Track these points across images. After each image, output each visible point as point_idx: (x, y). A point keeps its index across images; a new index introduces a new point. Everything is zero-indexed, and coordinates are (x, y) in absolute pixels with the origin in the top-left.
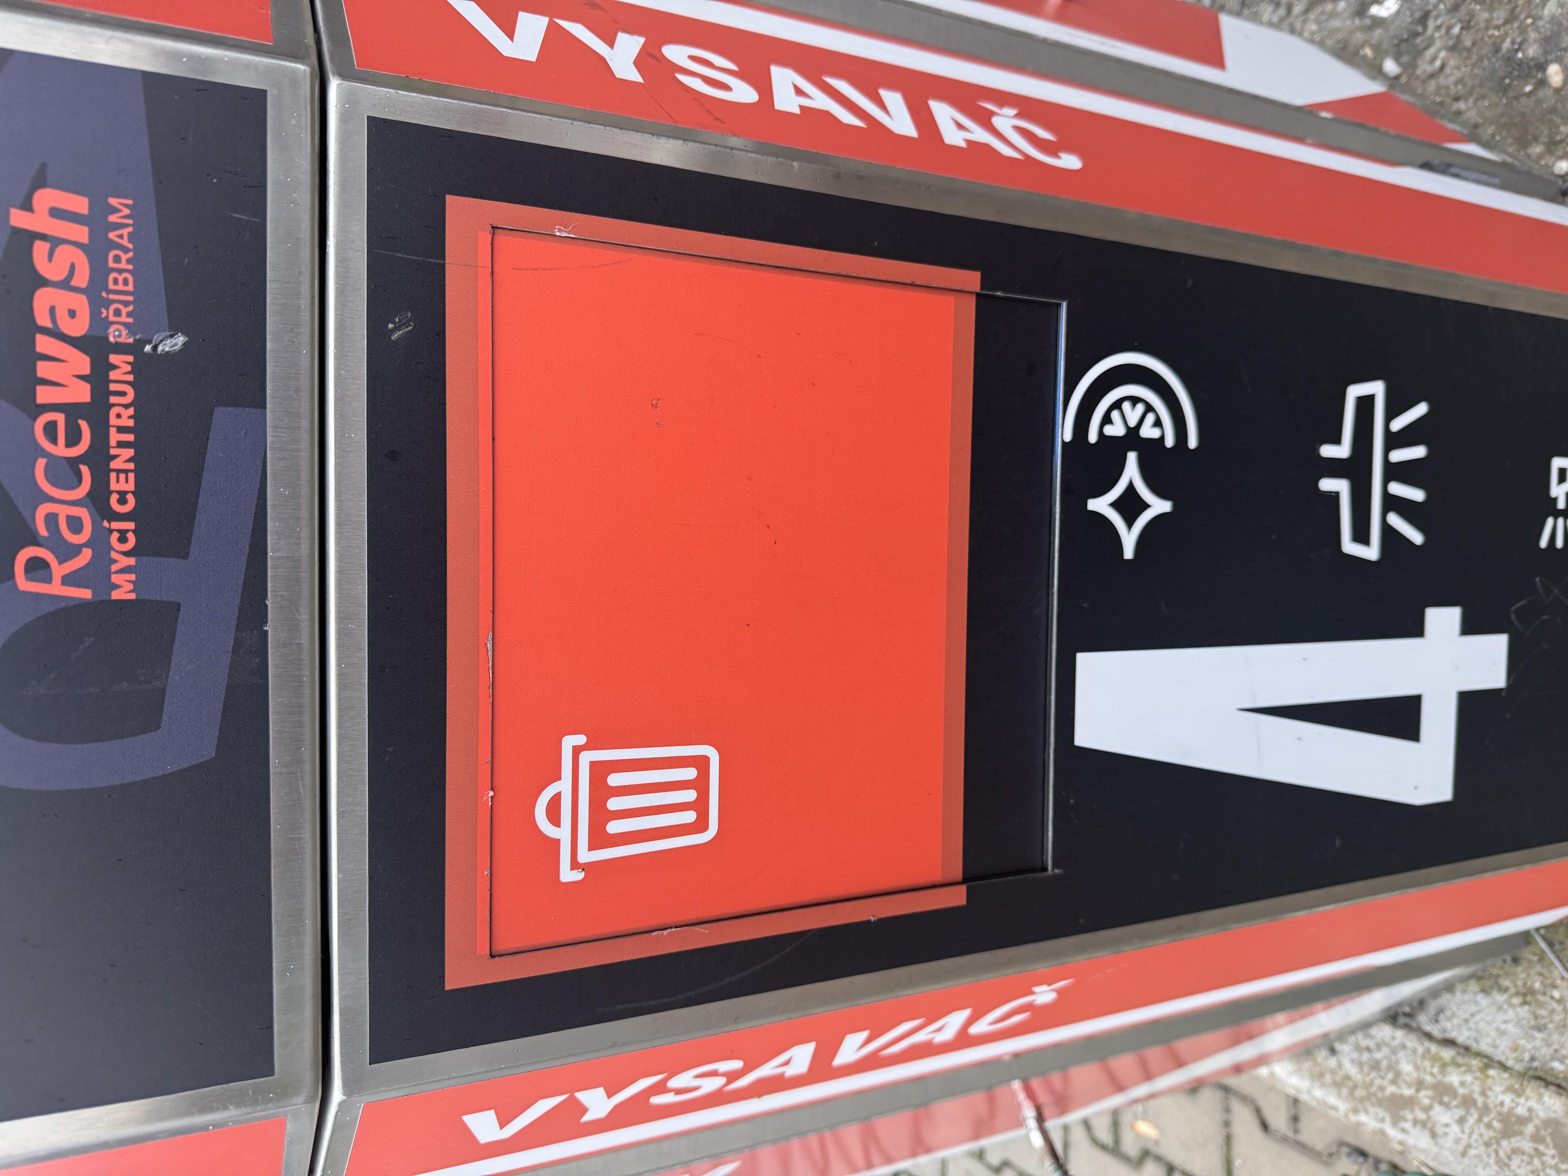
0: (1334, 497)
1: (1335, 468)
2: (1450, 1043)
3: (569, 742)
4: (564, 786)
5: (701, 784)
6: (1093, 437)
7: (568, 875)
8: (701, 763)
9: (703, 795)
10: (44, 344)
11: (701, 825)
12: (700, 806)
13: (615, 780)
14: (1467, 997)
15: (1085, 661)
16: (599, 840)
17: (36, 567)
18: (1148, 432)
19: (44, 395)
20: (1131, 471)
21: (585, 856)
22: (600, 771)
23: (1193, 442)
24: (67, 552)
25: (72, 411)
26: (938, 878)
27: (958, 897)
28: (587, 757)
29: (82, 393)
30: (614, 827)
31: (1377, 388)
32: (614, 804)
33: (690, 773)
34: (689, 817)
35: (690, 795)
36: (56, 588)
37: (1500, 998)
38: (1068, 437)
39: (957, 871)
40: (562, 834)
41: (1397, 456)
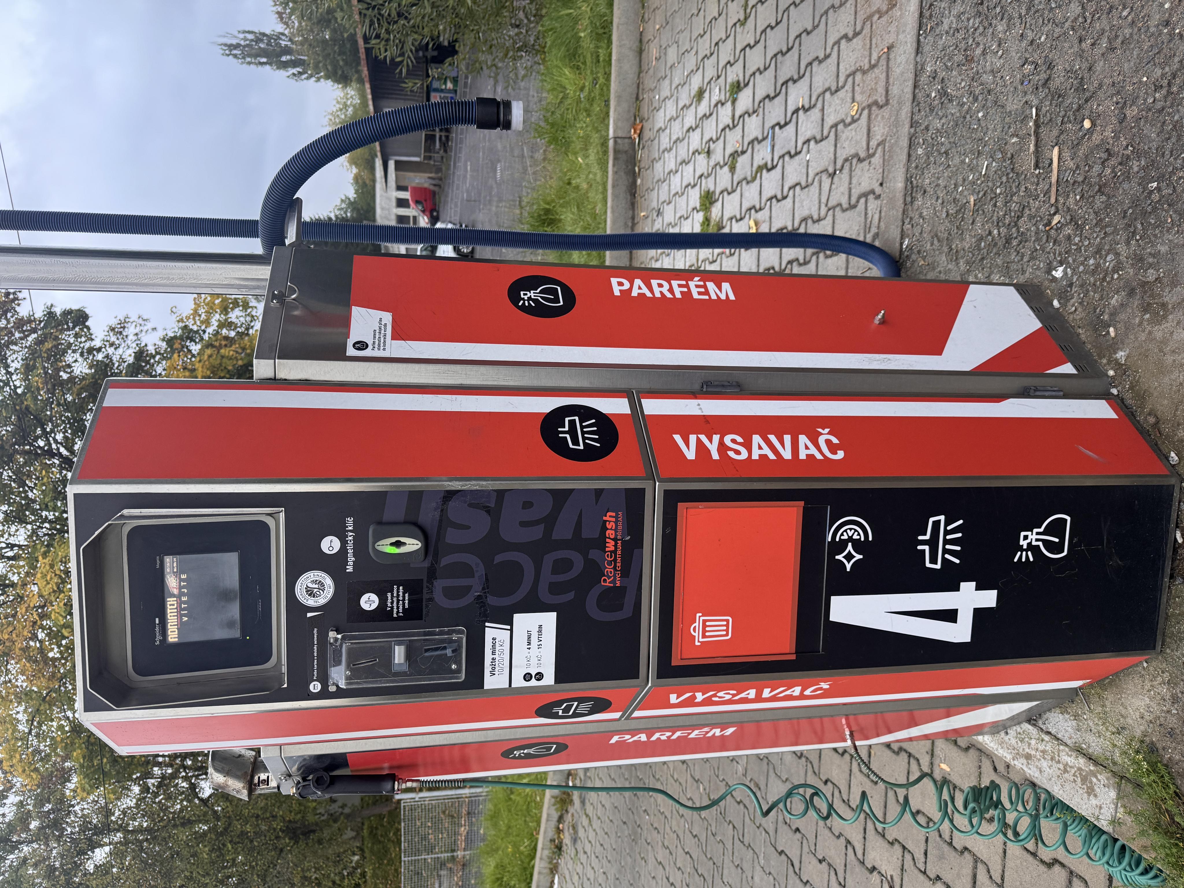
0: (924, 551)
1: (924, 543)
2: (1049, 733)
3: (698, 615)
4: (697, 624)
5: (727, 626)
6: (837, 539)
7: (697, 644)
8: (728, 621)
9: (728, 628)
10: (607, 540)
11: (727, 635)
12: (727, 630)
13: (708, 623)
14: (1056, 715)
15: (834, 599)
16: (704, 636)
17: (605, 581)
18: (855, 537)
19: (607, 549)
20: (850, 547)
21: (701, 640)
22: (704, 621)
23: (870, 539)
24: (609, 577)
25: (611, 552)
26: (788, 652)
27: (793, 657)
28: (702, 618)
29: (613, 548)
30: (707, 634)
31: (942, 518)
32: (707, 629)
33: (725, 623)
34: (724, 633)
35: (725, 628)
36: (607, 584)
37: (1067, 716)
38: (830, 540)
39: (794, 651)
40: (696, 634)
41: (948, 537)
